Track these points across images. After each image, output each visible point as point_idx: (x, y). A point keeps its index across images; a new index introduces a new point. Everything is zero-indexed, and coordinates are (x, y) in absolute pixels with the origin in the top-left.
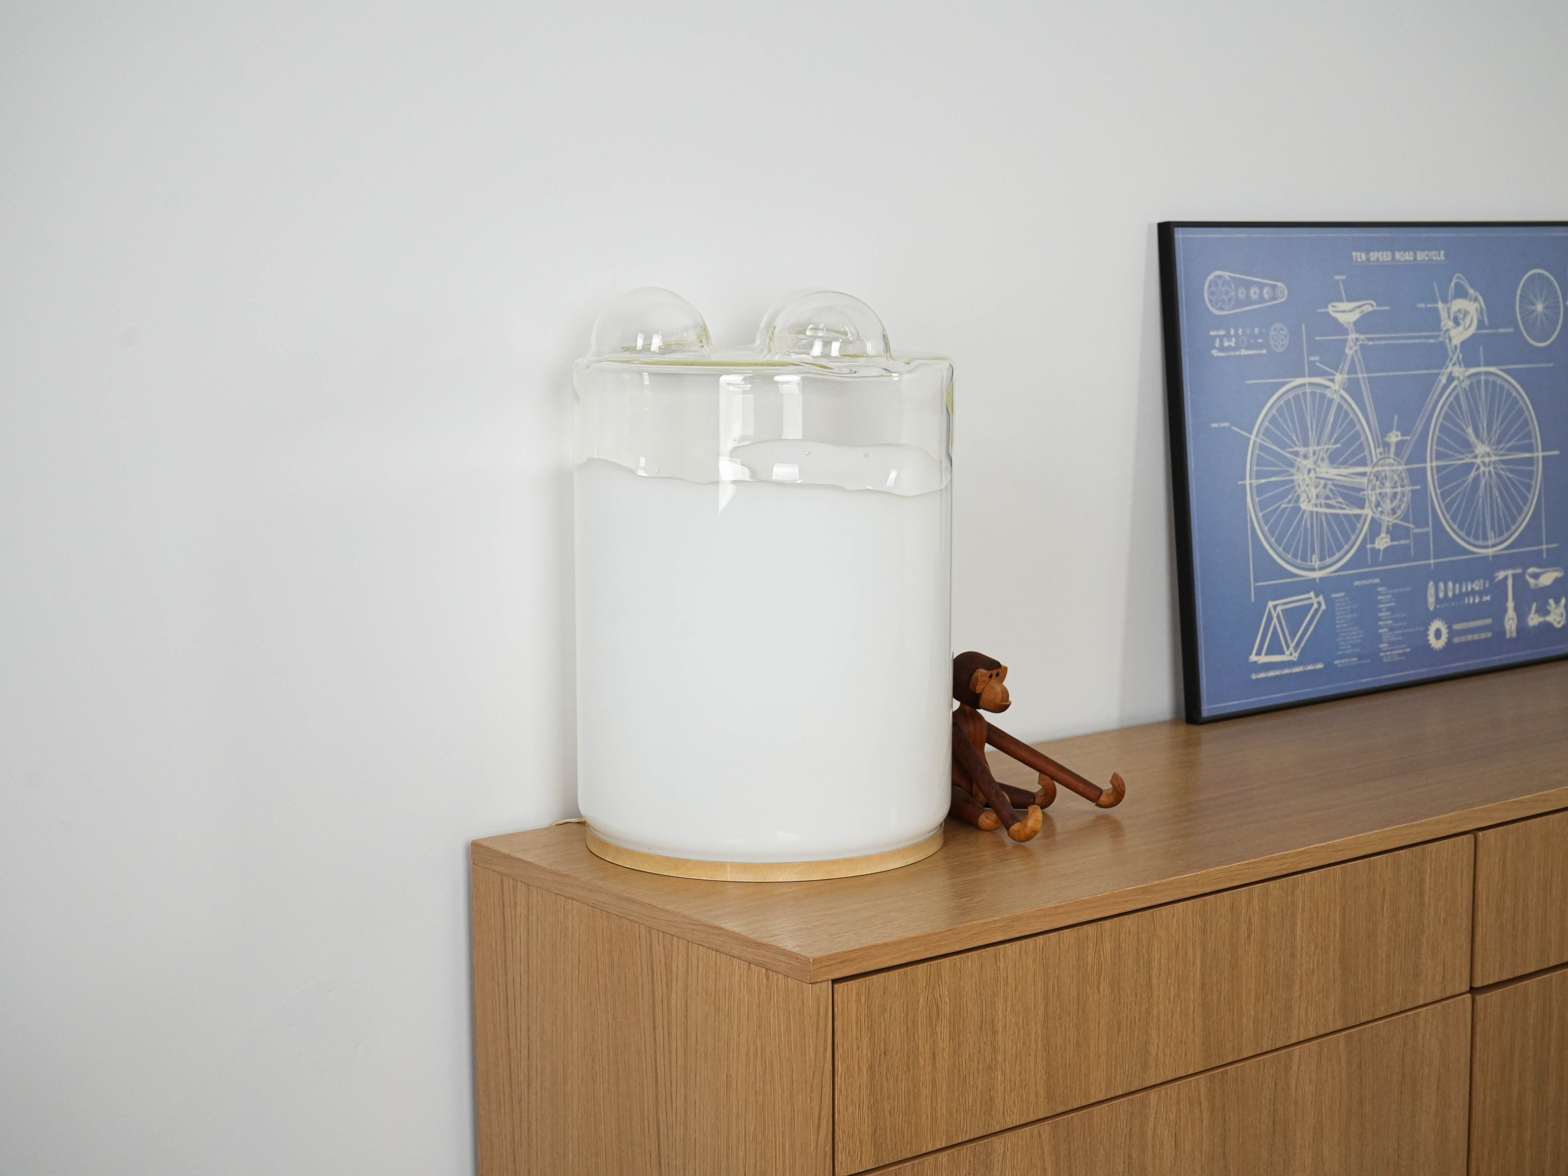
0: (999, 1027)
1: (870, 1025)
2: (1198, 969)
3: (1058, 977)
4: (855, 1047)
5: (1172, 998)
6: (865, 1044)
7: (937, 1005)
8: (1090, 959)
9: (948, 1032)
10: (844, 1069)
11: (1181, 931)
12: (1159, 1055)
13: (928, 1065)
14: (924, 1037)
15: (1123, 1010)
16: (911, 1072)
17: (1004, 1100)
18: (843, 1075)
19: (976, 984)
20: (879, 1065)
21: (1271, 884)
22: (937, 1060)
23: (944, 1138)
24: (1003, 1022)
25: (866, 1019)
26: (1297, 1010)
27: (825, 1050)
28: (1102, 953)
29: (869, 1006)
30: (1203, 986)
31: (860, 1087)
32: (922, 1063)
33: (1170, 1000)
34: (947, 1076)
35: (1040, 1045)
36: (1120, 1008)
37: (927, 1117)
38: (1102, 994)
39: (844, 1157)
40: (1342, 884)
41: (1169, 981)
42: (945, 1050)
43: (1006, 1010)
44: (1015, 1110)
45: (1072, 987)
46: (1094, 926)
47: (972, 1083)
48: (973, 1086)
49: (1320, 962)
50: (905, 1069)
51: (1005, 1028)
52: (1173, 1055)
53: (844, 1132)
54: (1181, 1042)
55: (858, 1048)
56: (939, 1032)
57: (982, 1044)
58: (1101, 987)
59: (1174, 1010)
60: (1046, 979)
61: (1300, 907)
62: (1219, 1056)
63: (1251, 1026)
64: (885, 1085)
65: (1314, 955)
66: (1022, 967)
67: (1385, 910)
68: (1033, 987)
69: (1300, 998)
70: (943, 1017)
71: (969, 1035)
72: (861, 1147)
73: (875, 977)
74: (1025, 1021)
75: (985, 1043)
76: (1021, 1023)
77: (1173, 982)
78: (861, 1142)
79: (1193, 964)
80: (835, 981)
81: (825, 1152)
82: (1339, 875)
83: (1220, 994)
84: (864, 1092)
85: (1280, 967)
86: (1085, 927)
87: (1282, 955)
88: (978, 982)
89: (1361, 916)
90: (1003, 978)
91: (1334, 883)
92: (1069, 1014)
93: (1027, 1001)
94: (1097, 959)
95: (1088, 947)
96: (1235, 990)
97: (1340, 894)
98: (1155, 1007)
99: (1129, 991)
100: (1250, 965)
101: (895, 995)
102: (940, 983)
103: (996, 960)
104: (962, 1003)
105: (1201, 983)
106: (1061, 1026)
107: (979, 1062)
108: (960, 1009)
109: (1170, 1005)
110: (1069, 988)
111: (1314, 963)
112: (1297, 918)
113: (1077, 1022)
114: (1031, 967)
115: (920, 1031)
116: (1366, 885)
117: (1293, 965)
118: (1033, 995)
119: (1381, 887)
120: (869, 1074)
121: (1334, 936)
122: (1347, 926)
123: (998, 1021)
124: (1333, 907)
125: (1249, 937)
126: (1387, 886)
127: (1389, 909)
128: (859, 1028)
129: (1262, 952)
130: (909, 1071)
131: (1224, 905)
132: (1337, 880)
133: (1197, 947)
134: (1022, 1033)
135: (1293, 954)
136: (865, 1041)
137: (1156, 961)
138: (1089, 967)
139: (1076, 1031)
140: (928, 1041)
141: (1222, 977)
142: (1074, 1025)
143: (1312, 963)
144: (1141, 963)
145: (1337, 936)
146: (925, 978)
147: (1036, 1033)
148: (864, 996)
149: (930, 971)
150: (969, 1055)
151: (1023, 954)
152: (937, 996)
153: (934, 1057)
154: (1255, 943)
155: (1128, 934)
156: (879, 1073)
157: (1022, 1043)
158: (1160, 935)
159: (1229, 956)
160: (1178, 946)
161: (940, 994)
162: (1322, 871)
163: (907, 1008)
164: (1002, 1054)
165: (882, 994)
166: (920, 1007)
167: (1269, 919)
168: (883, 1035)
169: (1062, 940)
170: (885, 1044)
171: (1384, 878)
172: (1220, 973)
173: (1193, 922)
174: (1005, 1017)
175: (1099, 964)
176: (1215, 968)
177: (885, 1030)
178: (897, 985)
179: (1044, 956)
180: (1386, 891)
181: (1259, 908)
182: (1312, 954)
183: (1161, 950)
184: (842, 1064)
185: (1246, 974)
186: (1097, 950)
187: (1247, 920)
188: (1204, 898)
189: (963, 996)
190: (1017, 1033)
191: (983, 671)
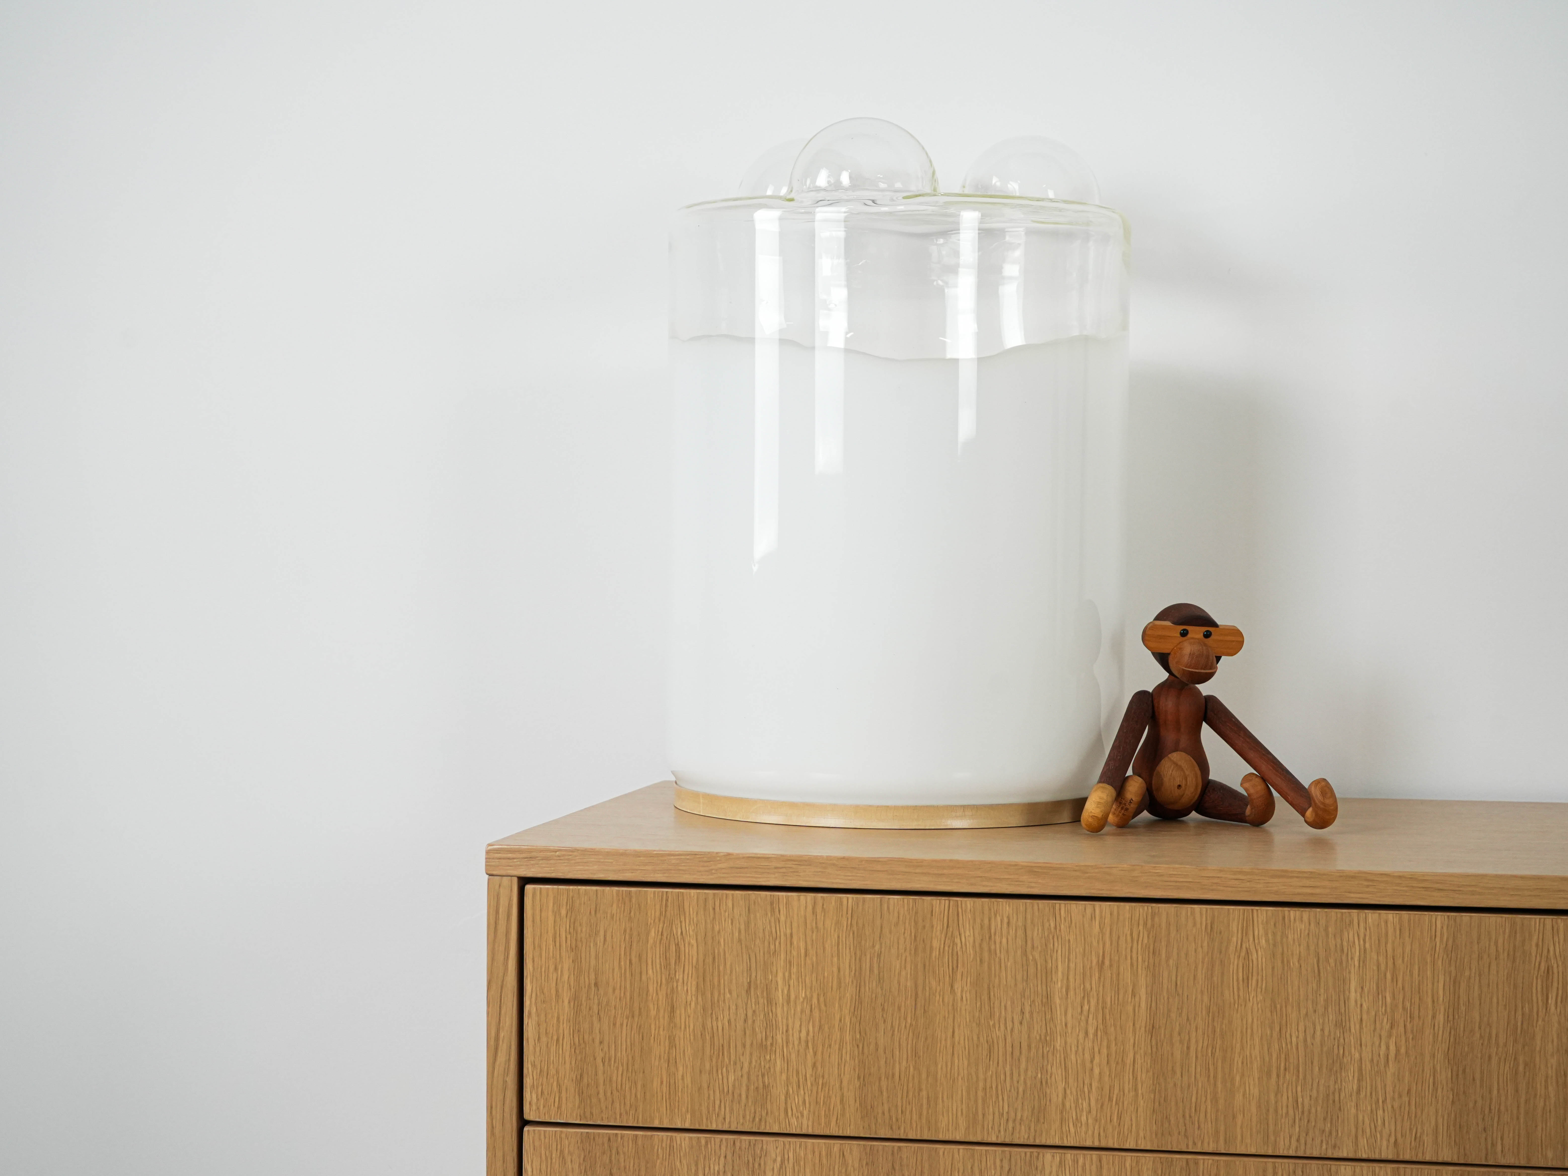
0: (780, 996)
1: (574, 946)
2: (1143, 1005)
3: (879, 956)
4: (552, 968)
5: (1091, 1031)
6: (566, 967)
7: (677, 945)
8: (935, 944)
9: (694, 983)
10: (535, 989)
11: (1108, 942)
12: (1068, 1105)
13: (664, 1017)
14: (657, 980)
15: (997, 1028)
16: (636, 1019)
17: (787, 1094)
18: (534, 995)
19: (740, 932)
20: (588, 997)
21: (1293, 913)
22: (678, 1014)
23: (689, 1116)
24: (786, 991)
25: (569, 936)
26: (1353, 1111)
27: (507, 958)
28: (958, 941)
29: (572, 921)
30: (1152, 1030)
31: (558, 1018)
32: (653, 1013)
33: (1087, 1033)
34: (692, 1038)
35: (848, 1038)
36: (991, 1023)
37: (662, 1083)
38: (959, 996)
39: (534, 1096)
40: (1450, 942)
41: (1086, 1007)
42: (690, 1004)
43: (790, 978)
44: (805, 1113)
45: (903, 973)
46: (944, 900)
47: (733, 1057)
48: (735, 1063)
49: (1403, 1050)
50: (627, 1013)
51: (789, 1000)
52: (1094, 1112)
53: (534, 1065)
54: (1110, 1099)
55: (556, 969)
56: (681, 980)
57: (750, 1013)
58: (958, 986)
59: (1096, 1049)
60: (858, 953)
61: (1356, 959)
62: (1186, 1136)
63: (1254, 1110)
64: (597, 1026)
65: (1390, 1036)
66: (817, 927)
67: (1551, 1001)
68: (835, 959)
69: (1359, 1092)
70: (687, 960)
71: (728, 995)
72: (560, 1092)
73: (582, 889)
74: (822, 999)
75: (754, 1011)
76: (815, 1001)
77: (1092, 1009)
78: (559, 1085)
79: (1134, 994)
80: (524, 881)
81: (505, 1082)
82: (1442, 927)
83: (1188, 1048)
84: (565, 1025)
85: (1313, 1037)
86: (928, 899)
87: (1317, 1020)
88: (743, 932)
89: (1495, 1000)
90: (785, 935)
91: (1431, 938)
92: (899, 1009)
93: (826, 974)
94: (949, 947)
95: (932, 927)
96: (1218, 1050)
97: (1445, 956)
98: (1059, 1038)
99: (1009, 1003)
100: (1250, 1021)
101: (612, 917)
102: (682, 919)
103: (773, 910)
104: (716, 951)
105: (1148, 1023)
106: (885, 1021)
107: (745, 1034)
108: (714, 958)
109: (1087, 1040)
110: (900, 974)
111: (1388, 1048)
112: (1350, 972)
113: (914, 1023)
114: (832, 931)
115: (650, 972)
116: (1506, 954)
117: (1342, 1040)
118: (835, 969)
119: (1543, 964)
120: (572, 1004)
121: (1434, 1017)
122: (1463, 1008)
123: (777, 989)
124: (1429, 973)
125: (1247, 980)
126: (1555, 966)
127: (1562, 1002)
128: (558, 944)
129: (1276, 1007)
130: (633, 1017)
131: (1195, 924)
132: (1438, 934)
133: (1140, 971)
134: (816, 1014)
135: (1341, 1025)
136: (567, 964)
137: (1060, 974)
138: (934, 954)
139: (911, 1034)
140: (664, 986)
141: (1190, 1024)
142: (908, 1025)
143: (1383, 1047)
144: (1032, 970)
145: (1441, 1018)
146: (658, 907)
147: (840, 1020)
148: (565, 907)
149: (667, 900)
150: (729, 1021)
151: (819, 909)
152: (677, 935)
153: (673, 1010)
154: (1259, 990)
155: (1005, 925)
156: (588, 1007)
157: (817, 1029)
158: (1067, 939)
159: (1206, 999)
160: (1103, 962)
161: (682, 933)
162: (1405, 914)
163: (631, 936)
164: (783, 1033)
165: (593, 912)
166: (651, 941)
167: (1288, 962)
168: (593, 962)
169: (886, 908)
170: (596, 975)
171: (1548, 951)
172: (1188, 1019)
173: (1131, 934)
174: (787, 986)
175: (952, 955)
176: (1178, 1009)
177: (597, 957)
178: (615, 906)
179: (854, 923)
180: (1553, 973)
181: (1267, 941)
182: (1384, 1034)
183: (1069, 960)
184: (532, 982)
185: (1242, 1032)
186: (949, 934)
187: (1243, 954)
188: (1154, 905)
189: (719, 942)
190: (808, 1011)
191: (1168, 623)
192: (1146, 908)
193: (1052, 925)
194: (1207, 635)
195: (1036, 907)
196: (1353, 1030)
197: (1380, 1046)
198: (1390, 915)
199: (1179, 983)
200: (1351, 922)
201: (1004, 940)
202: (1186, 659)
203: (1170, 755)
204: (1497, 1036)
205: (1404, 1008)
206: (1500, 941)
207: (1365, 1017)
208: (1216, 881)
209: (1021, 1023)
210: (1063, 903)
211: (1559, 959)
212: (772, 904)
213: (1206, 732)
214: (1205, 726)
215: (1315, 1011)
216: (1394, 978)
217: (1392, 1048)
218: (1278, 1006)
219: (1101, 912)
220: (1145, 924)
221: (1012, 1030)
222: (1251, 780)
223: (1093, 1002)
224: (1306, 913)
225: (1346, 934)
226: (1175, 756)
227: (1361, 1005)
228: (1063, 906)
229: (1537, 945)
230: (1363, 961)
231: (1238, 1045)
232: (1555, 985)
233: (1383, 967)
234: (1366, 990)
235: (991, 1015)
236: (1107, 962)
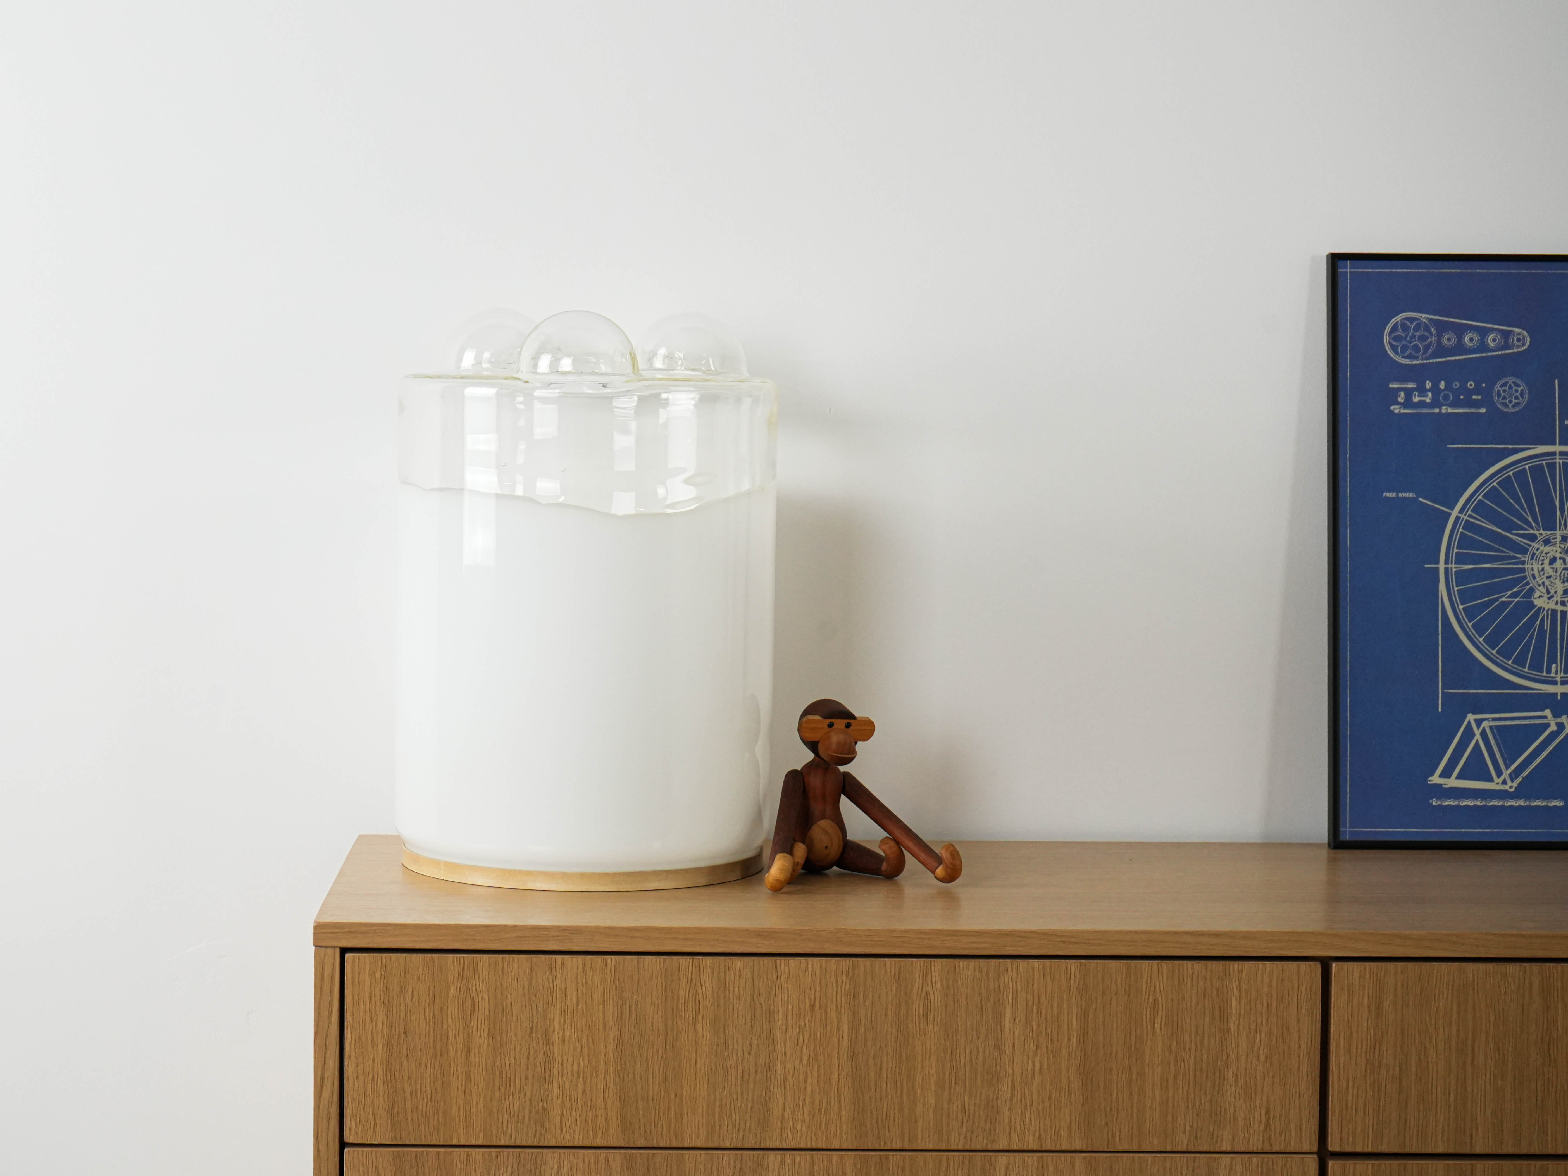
0: (556, 1038)
1: (386, 1002)
2: (846, 1037)
3: (637, 1004)
4: (368, 1020)
5: (805, 1058)
6: (380, 1019)
7: (473, 999)
8: (682, 993)
9: (486, 1029)
10: (353, 1037)
11: (818, 989)
12: (786, 1117)
13: (461, 1057)
14: (456, 1028)
15: (731, 1057)
16: (438, 1059)
17: (562, 1115)
18: (353, 1042)
19: (524, 988)
20: (398, 1043)
21: (962, 963)
22: (473, 1054)
23: (481, 1135)
24: (561, 1034)
25: (382, 995)
26: (1007, 1113)
27: (330, 1013)
28: (699, 990)
29: (385, 982)
30: (853, 1056)
31: (373, 1060)
32: (452, 1054)
33: (801, 1060)
34: (484, 1072)
35: (611, 1069)
36: (726, 1054)
37: (459, 1109)
38: (700, 1035)
39: (353, 1124)
40: (1081, 983)
41: (801, 1040)
42: (483, 1046)
43: (565, 1022)
44: (577, 1130)
45: (656, 1017)
46: (689, 960)
47: (518, 1087)
48: (520, 1092)
49: (1045, 1066)
50: (431, 1053)
51: (563, 1041)
52: (807, 1120)
53: (353, 1099)
54: (820, 1110)
55: (372, 1021)
56: (475, 1027)
57: (532, 1052)
58: (699, 1027)
59: (809, 1073)
60: (620, 1002)
61: (1010, 997)
62: (879, 1138)
63: (931, 1115)
64: (405, 1065)
65: (1036, 1055)
66: (586, 982)
67: (1157, 1026)
68: (601, 1007)
69: (1011, 1099)
70: (480, 1012)
71: (514, 1038)
72: (375, 1120)
73: (394, 956)
74: (590, 1039)
75: (535, 1050)
76: (584, 1041)
77: (806, 1041)
78: (373, 1113)
79: (838, 1029)
80: (344, 951)
81: (329, 1113)
82: (1075, 971)
83: (881, 1069)
84: (379, 1065)
85: (977, 1058)
86: (675, 958)
87: (980, 1045)
88: (526, 987)
89: (1115, 1026)
90: (561, 989)
91: (1067, 979)
92: (653, 1045)
93: (594, 1020)
94: (693, 995)
95: (679, 980)
96: (903, 1070)
97: (1077, 994)
98: (779, 1064)
99: (740, 1038)
100: (928, 1048)
101: (419, 978)
102: (477, 978)
103: (551, 969)
104: (504, 1004)
105: (849, 1052)
106: (641, 1056)
107: (528, 1068)
108: (503, 1008)
109: (801, 1066)
110: (653, 1018)
111: (1034, 1065)
112: (1005, 1007)
113: (664, 1056)
114: (599, 985)
115: (450, 1021)
116: (1123, 990)
117: (999, 1060)
118: (601, 1015)
119: (1151, 998)
120: (385, 1049)
121: (1069, 1040)
122: (1091, 1033)
123: (554, 1032)
124: (1065, 1006)
125: (926, 1015)
126: (1160, 999)
127: (1165, 1026)
128: (373, 1001)
129: (948, 1036)
130: (436, 1058)
131: (886, 973)
132: (1072, 976)
133: (843, 1010)
134: (586, 1051)
135: (998, 1048)
136: (381, 1016)
137: (780, 1014)
138: (680, 1002)
139: (662, 1064)
140: (461, 1033)
141: (882, 1051)
142: (660, 1058)
143: (1030, 1064)
144: (758, 1013)
145: (1074, 1041)
146: (456, 969)
147: (605, 1055)
148: (379, 972)
149: (464, 963)
150: (515, 1059)
151: (588, 969)
152: (472, 990)
153: (469, 1051)
154: (935, 1023)
155: (737, 977)
156: (398, 1051)
157: (586, 1062)
158: (786, 987)
159: (894, 1030)
160: (814, 1005)
161: (476, 989)
162: (1047, 962)
163: (434, 994)
164: (559, 1066)
165: (402, 974)
166: (451, 996)
167: (958, 1001)
168: (402, 1016)
169: (642, 965)
170: (405, 1025)
171: (1155, 987)
172: (880, 1047)
173: (837, 982)
174: (562, 1030)
175: (695, 1001)
176: (873, 1039)
177: (406, 1011)
178: (421, 969)
179: (617, 978)
180: (1158, 1004)
181: (942, 985)
182: (1031, 1054)
183: (787, 1004)
184: (352, 1032)
185: (922, 1055)
186: (693, 985)
187: (923, 995)
188: (854, 959)
189: (507, 997)
190: (579, 1049)
191: (818, 717)
192: (848, 961)
193: (775, 977)
194: (848, 726)
195: (761, 963)
196: (1007, 1052)
197: (1028, 1063)
198: (1036, 963)
199: (873, 1019)
200: (1007, 970)
201: (736, 989)
202: (834, 746)
203: (818, 822)
204: (1116, 1053)
205: (1046, 1034)
206: (1119, 980)
207: (1016, 1041)
208: (902, 939)
209: (749, 1053)
210: (783, 959)
211: (1163, 993)
212: (550, 965)
213: (845, 802)
214: (843, 796)
215: (978, 1038)
216: (1039, 1012)
217: (1037, 1065)
218: (950, 1035)
219: (813, 966)
220: (848, 973)
221: (743, 1059)
222: (887, 844)
223: (806, 1036)
224: (972, 963)
225: (1002, 977)
226: (823, 823)
227: (1014, 1032)
228: (783, 961)
229: (1147, 983)
230: (1015, 999)
231: (920, 1065)
232: (1160, 1013)
233: (1031, 1003)
234: (1017, 1020)
235: (726, 1049)
236: (817, 1004)
